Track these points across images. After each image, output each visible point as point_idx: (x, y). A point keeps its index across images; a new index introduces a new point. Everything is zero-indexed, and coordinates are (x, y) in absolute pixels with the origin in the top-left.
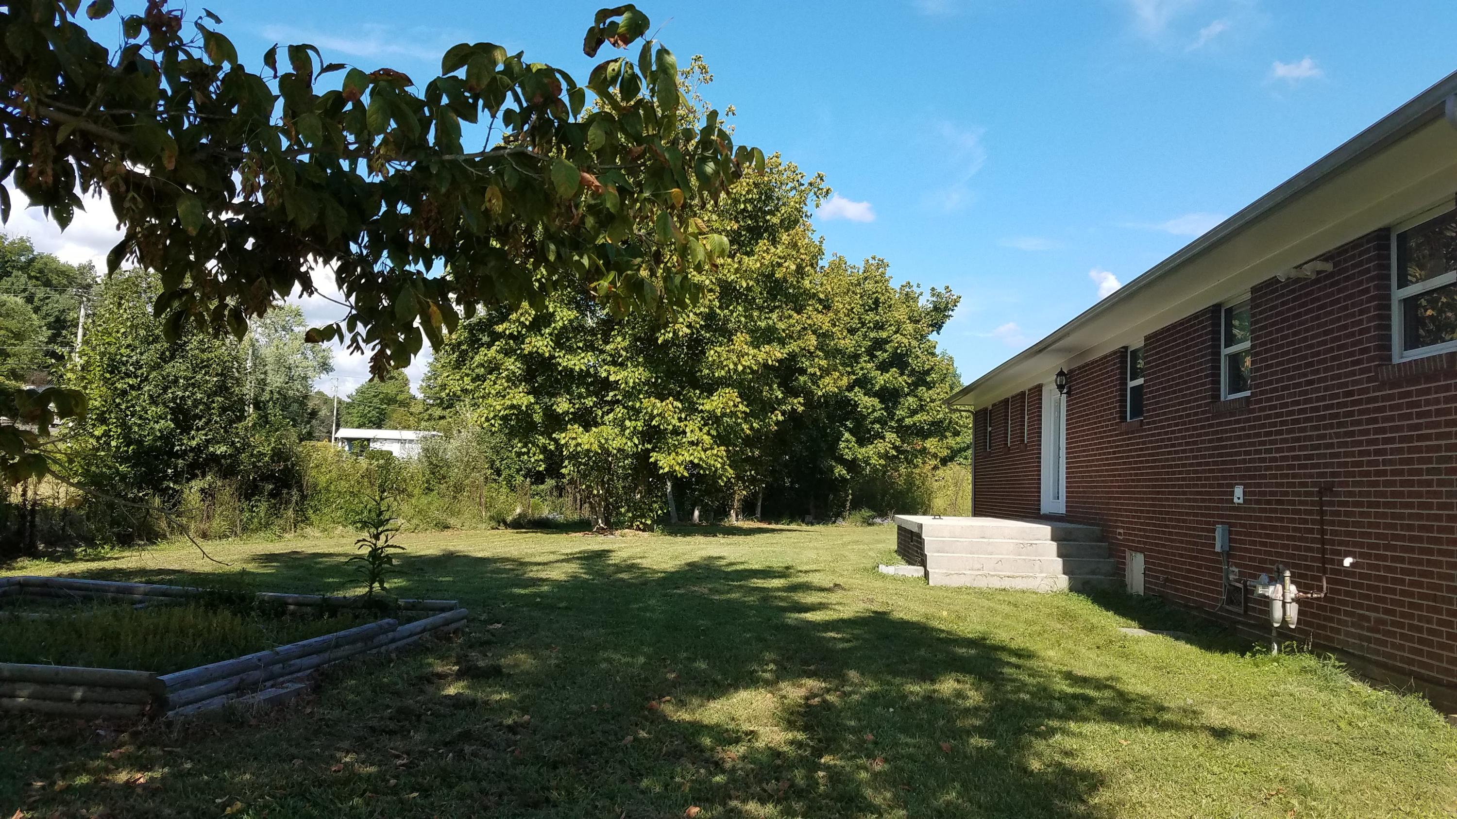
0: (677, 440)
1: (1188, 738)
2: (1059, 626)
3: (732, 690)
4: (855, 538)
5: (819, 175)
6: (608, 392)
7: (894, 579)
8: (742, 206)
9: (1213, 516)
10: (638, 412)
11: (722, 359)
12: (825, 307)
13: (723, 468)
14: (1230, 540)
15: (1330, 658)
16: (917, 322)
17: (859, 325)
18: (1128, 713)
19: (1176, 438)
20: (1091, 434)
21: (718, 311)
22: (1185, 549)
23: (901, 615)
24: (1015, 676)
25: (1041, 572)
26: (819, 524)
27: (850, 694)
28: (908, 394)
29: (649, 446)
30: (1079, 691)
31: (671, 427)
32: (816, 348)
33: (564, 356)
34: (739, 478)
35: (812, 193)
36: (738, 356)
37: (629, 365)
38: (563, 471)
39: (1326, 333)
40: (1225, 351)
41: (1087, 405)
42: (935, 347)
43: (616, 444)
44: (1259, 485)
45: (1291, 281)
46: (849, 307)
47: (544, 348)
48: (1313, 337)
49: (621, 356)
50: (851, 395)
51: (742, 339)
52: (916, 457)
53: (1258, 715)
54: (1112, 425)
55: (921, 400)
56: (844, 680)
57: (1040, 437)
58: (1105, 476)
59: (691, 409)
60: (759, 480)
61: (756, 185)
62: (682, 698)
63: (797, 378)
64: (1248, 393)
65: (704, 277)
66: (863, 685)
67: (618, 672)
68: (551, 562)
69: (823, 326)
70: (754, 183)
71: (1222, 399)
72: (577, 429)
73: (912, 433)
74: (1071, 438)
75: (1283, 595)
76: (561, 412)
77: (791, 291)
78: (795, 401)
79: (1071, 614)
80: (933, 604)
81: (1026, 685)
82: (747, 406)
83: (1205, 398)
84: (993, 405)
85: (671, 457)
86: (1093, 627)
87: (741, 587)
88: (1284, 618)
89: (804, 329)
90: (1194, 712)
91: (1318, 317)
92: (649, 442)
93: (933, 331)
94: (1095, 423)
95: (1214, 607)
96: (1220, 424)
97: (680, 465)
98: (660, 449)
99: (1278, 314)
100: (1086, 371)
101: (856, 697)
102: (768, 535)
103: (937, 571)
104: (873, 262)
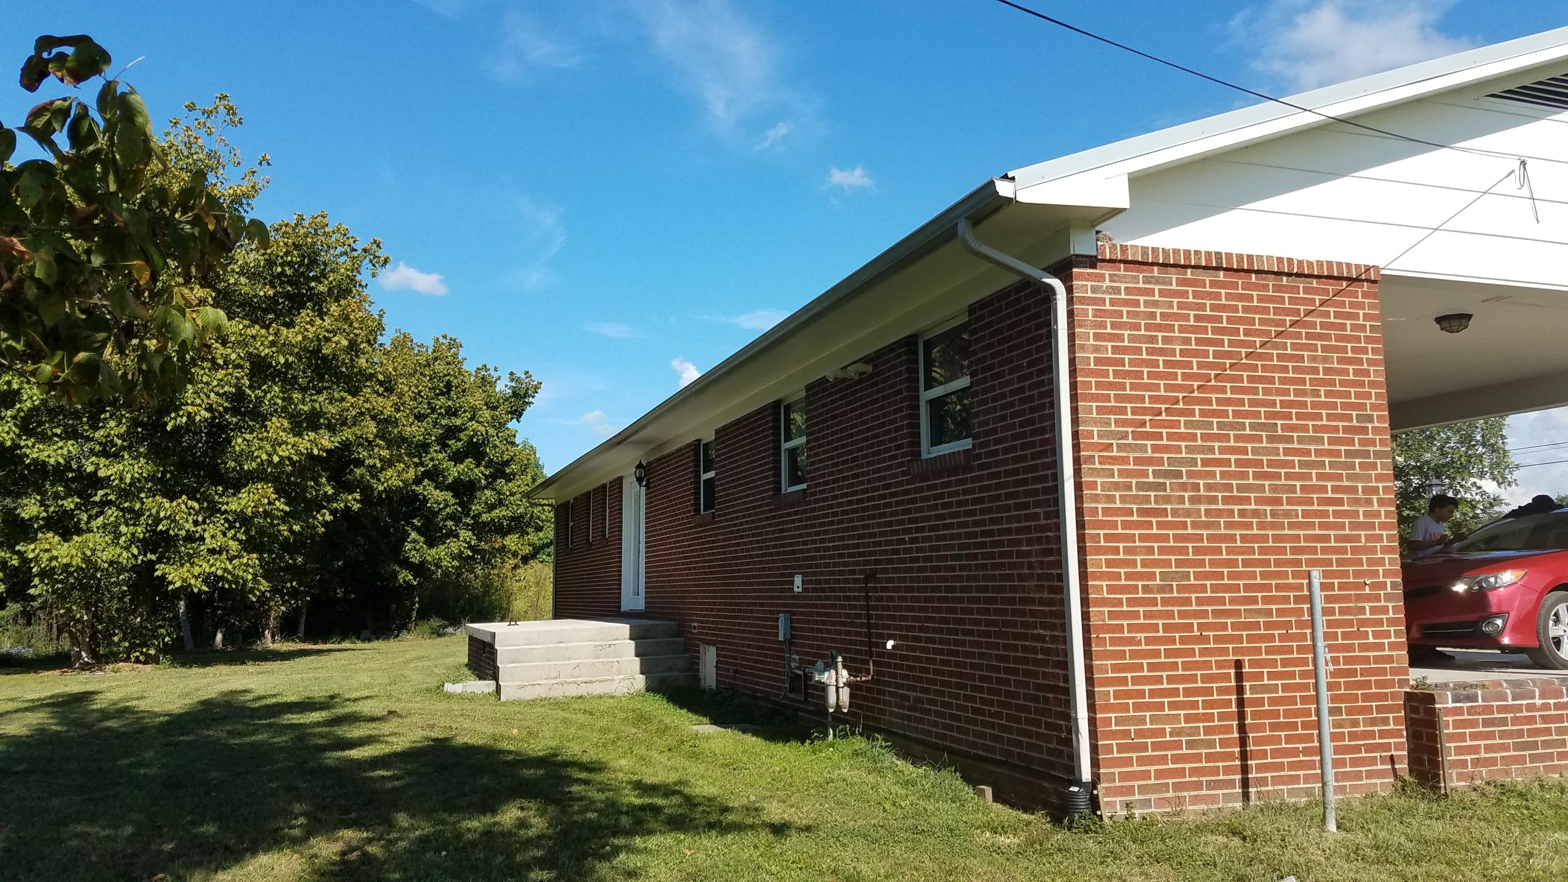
0: (192, 548)
1: (749, 838)
2: (634, 731)
3: (248, 855)
4: (421, 653)
5: (375, 241)
6: (96, 490)
7: (461, 697)
8: (279, 269)
9: (776, 605)
10: (138, 514)
11: (253, 449)
12: (386, 389)
13: (254, 579)
14: (792, 628)
15: (878, 739)
16: (495, 408)
17: (429, 411)
18: (695, 819)
19: (744, 530)
20: (668, 527)
21: (248, 391)
22: (752, 639)
23: (466, 740)
24: (583, 793)
25: (619, 674)
26: (378, 639)
27: (396, 840)
28: (486, 487)
29: (153, 557)
30: (648, 800)
31: (183, 533)
32: (376, 436)
33: (33, 446)
34: (274, 591)
35: (367, 260)
36: (272, 446)
37: (126, 456)
38: (32, 591)
39: (868, 430)
40: (785, 446)
41: (664, 498)
42: (515, 436)
43: (106, 556)
44: (815, 574)
45: (839, 381)
46: (416, 391)
47: (5, 435)
48: (858, 433)
49: (116, 445)
50: (419, 489)
51: (279, 425)
52: (495, 557)
53: (814, 805)
54: (687, 517)
55: (499, 493)
56: (390, 825)
57: (621, 531)
58: (681, 570)
59: (212, 510)
60: (302, 592)
61: (297, 246)
62: (181, 873)
63: (352, 471)
64: (804, 486)
65: (229, 350)
66: (413, 828)
67: (95, 849)
68: (8, 712)
69: (385, 411)
70: (294, 244)
71: (783, 491)
72: (52, 538)
73: (490, 530)
74: (650, 532)
75: (837, 681)
76: (27, 517)
77: (344, 369)
78: (350, 497)
79: (647, 716)
80: (503, 722)
81: (594, 802)
82: (286, 504)
83: (767, 491)
84: (575, 499)
85: (185, 569)
86: (667, 728)
87: (270, 725)
88: (837, 703)
89: (362, 414)
90: (756, 809)
91: (861, 415)
92: (153, 552)
93: (512, 419)
94: (672, 516)
95: (777, 695)
96: (782, 516)
97: (196, 577)
98: (169, 559)
99: (828, 412)
100: (663, 463)
101: (403, 844)
102: (312, 658)
103: (509, 683)
104: (444, 341)
